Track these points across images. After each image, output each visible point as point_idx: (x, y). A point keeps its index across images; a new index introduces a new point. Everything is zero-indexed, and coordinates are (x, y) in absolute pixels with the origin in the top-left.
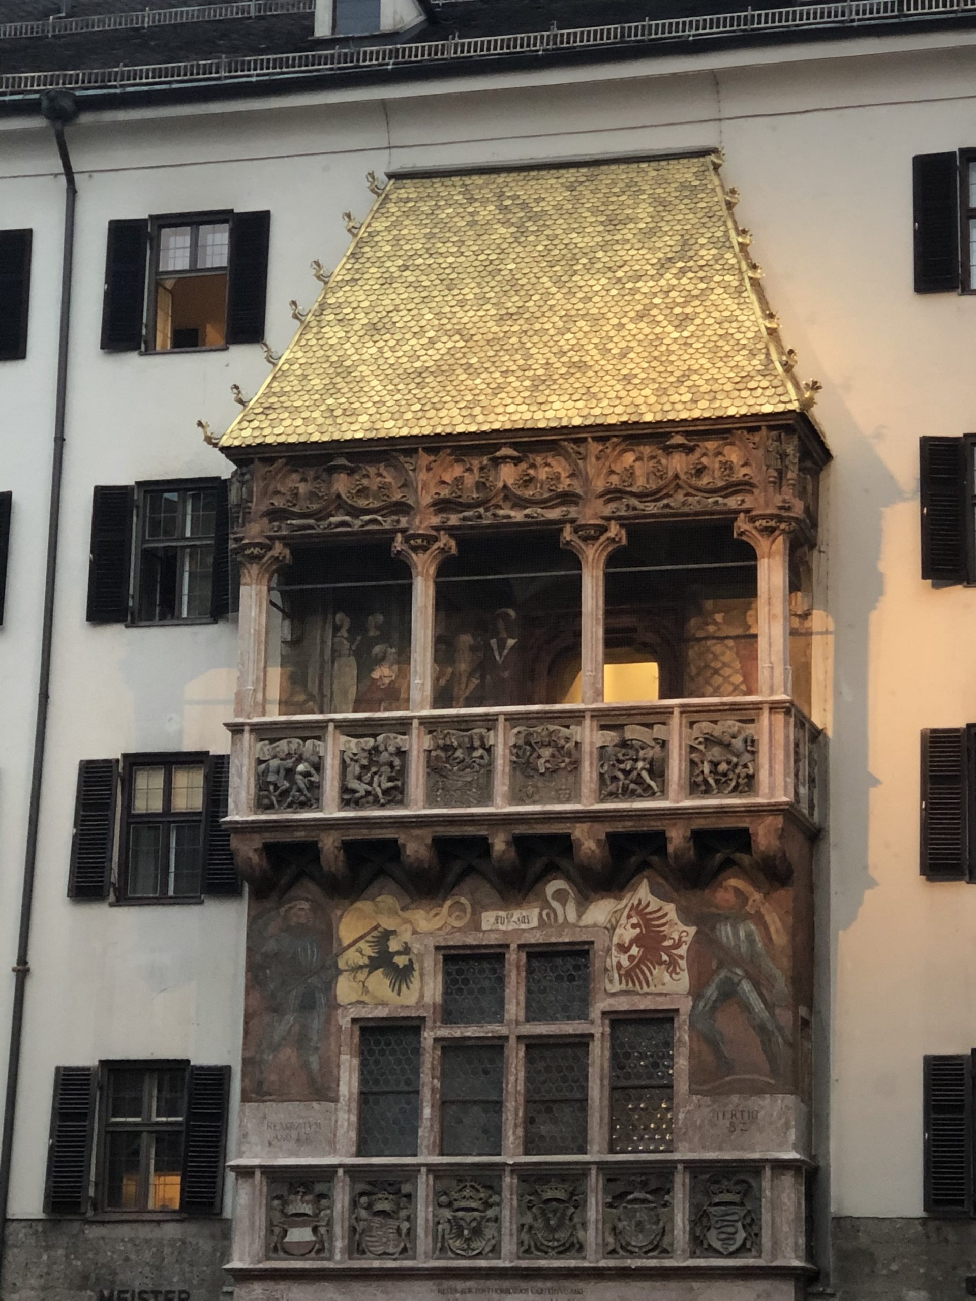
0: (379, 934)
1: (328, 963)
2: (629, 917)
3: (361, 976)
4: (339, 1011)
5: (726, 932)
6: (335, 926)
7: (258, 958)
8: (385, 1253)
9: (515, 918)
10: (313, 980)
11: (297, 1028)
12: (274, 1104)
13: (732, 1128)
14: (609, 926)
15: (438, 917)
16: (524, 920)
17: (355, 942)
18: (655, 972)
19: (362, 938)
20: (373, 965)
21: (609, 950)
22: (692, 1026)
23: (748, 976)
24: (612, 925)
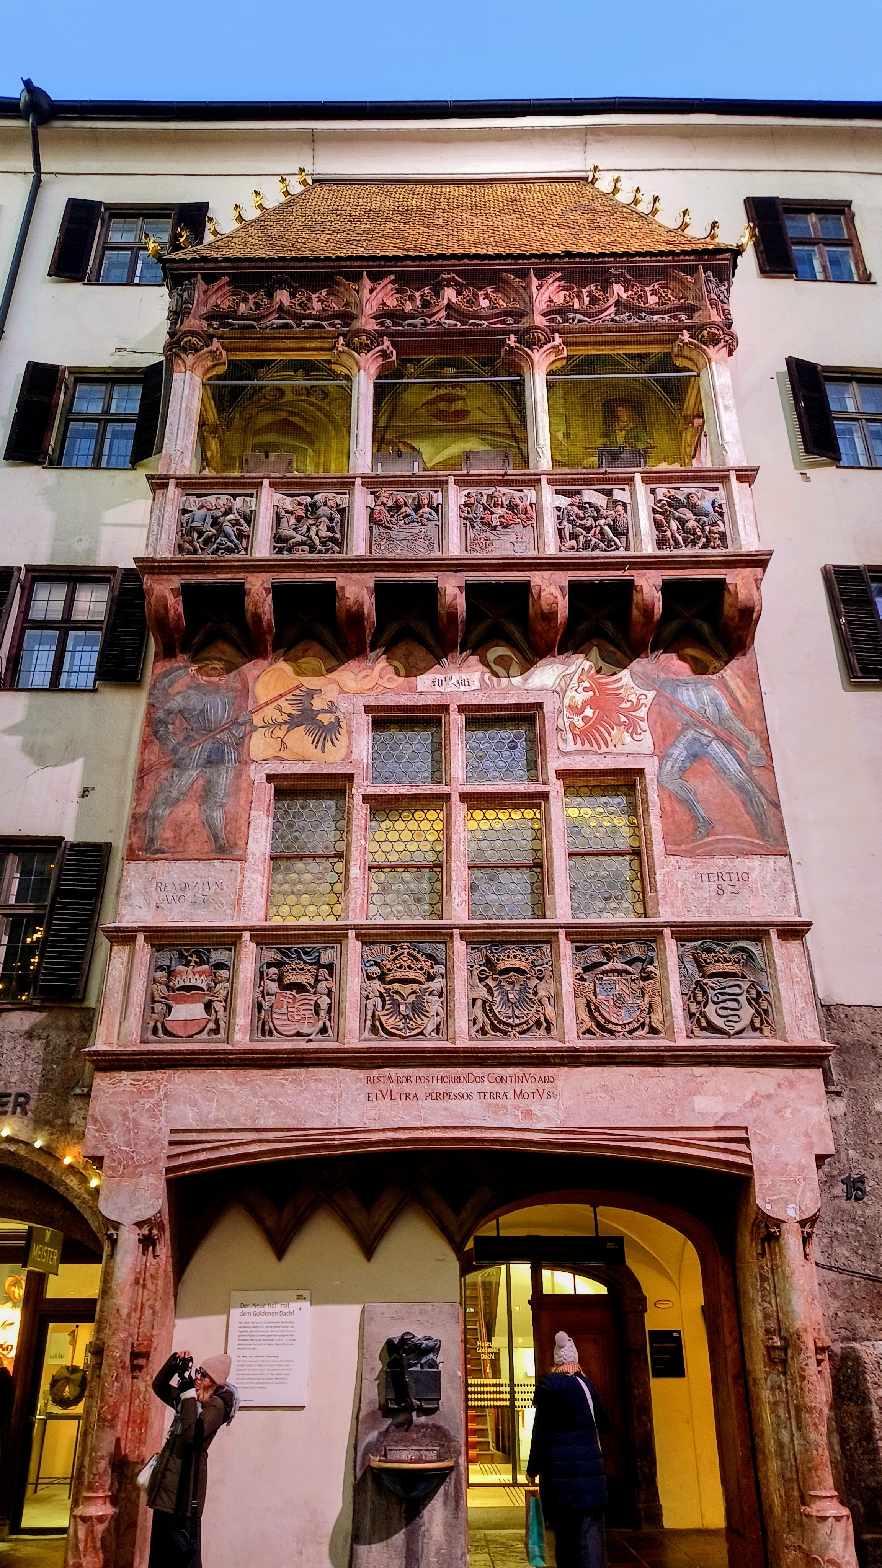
0: (302, 693)
1: (240, 720)
2: (580, 681)
3: (279, 733)
4: (253, 767)
5: (688, 695)
6: (250, 685)
7: (160, 714)
8: (298, 1034)
9: (454, 681)
10: (224, 736)
11: (201, 782)
12: (167, 863)
13: (720, 891)
14: (558, 689)
15: (368, 679)
16: (463, 683)
17: (273, 701)
18: (613, 733)
19: (281, 696)
20: (293, 722)
21: (560, 712)
22: (661, 786)
23: (718, 737)
24: (562, 689)
